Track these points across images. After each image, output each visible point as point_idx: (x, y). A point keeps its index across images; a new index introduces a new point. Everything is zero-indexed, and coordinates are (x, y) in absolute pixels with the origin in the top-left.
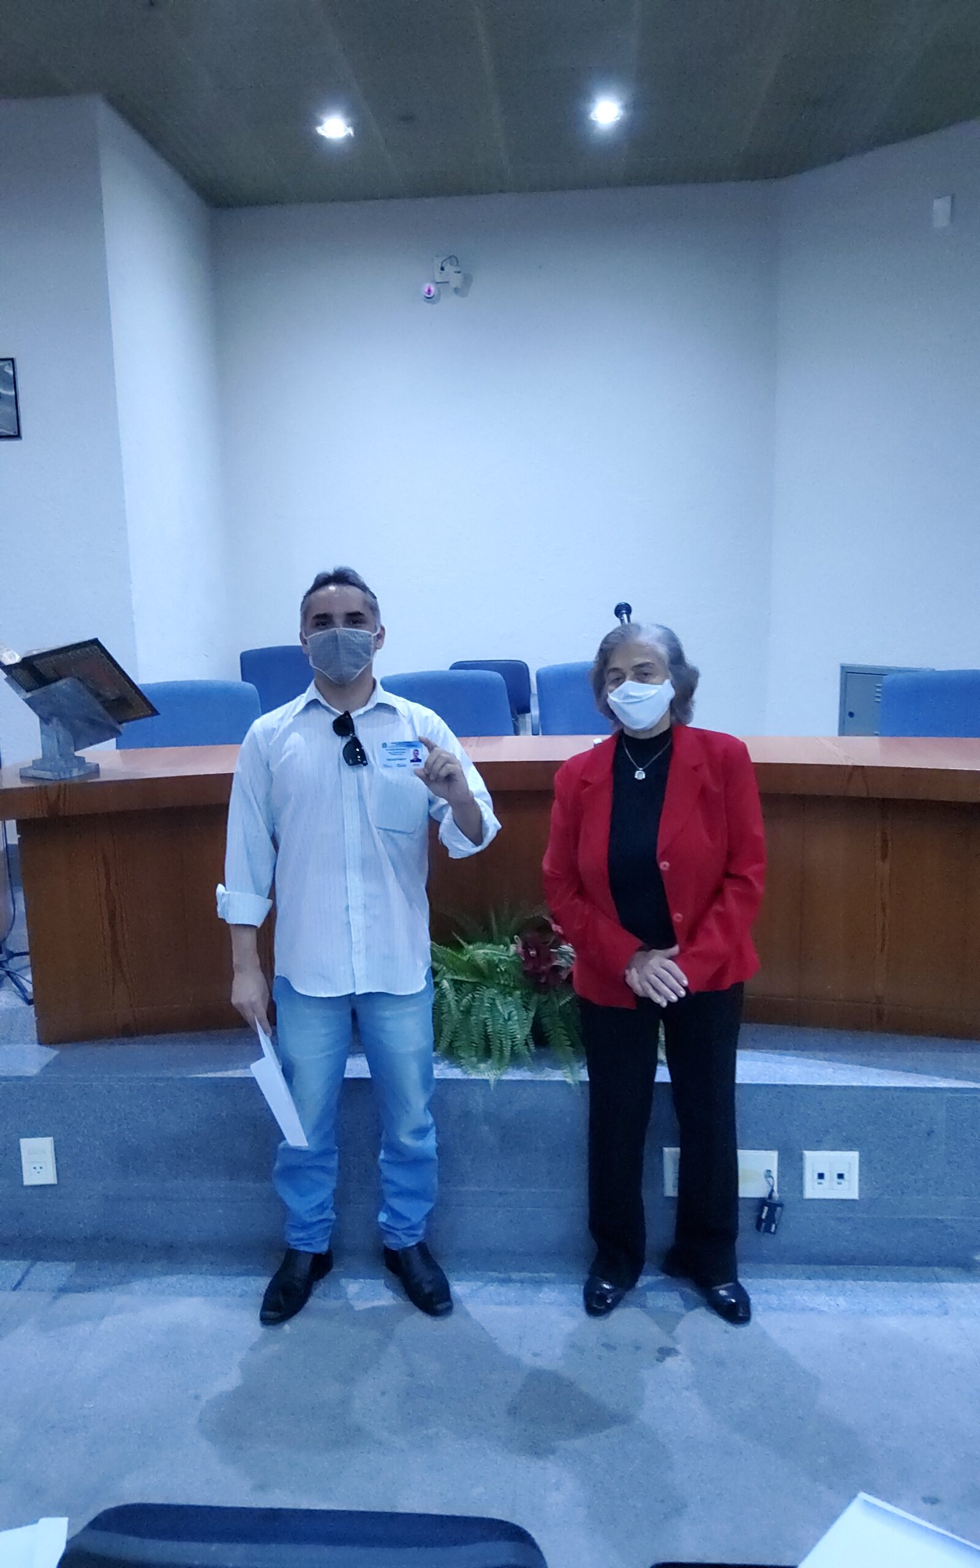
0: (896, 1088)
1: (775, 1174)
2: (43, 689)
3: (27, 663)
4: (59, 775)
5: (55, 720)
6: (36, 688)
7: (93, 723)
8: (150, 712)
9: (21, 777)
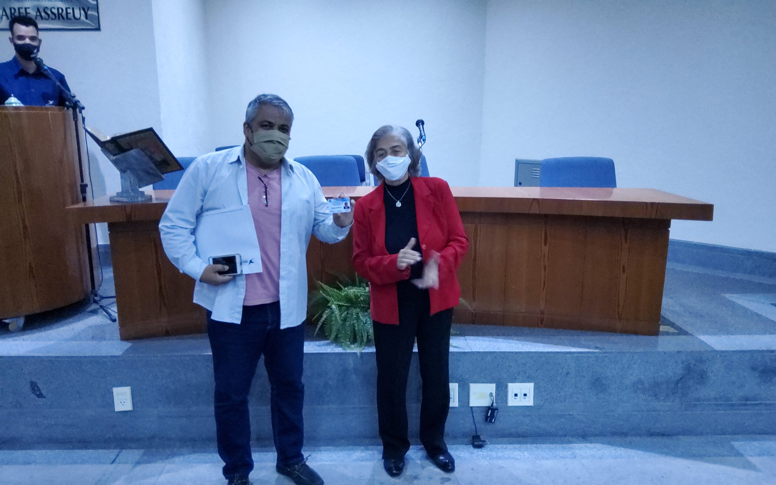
0: (552, 352)
1: (494, 395)
2: (122, 154)
3: (114, 140)
4: (131, 200)
5: (129, 172)
7: (148, 173)
8: (179, 168)
9: (111, 201)
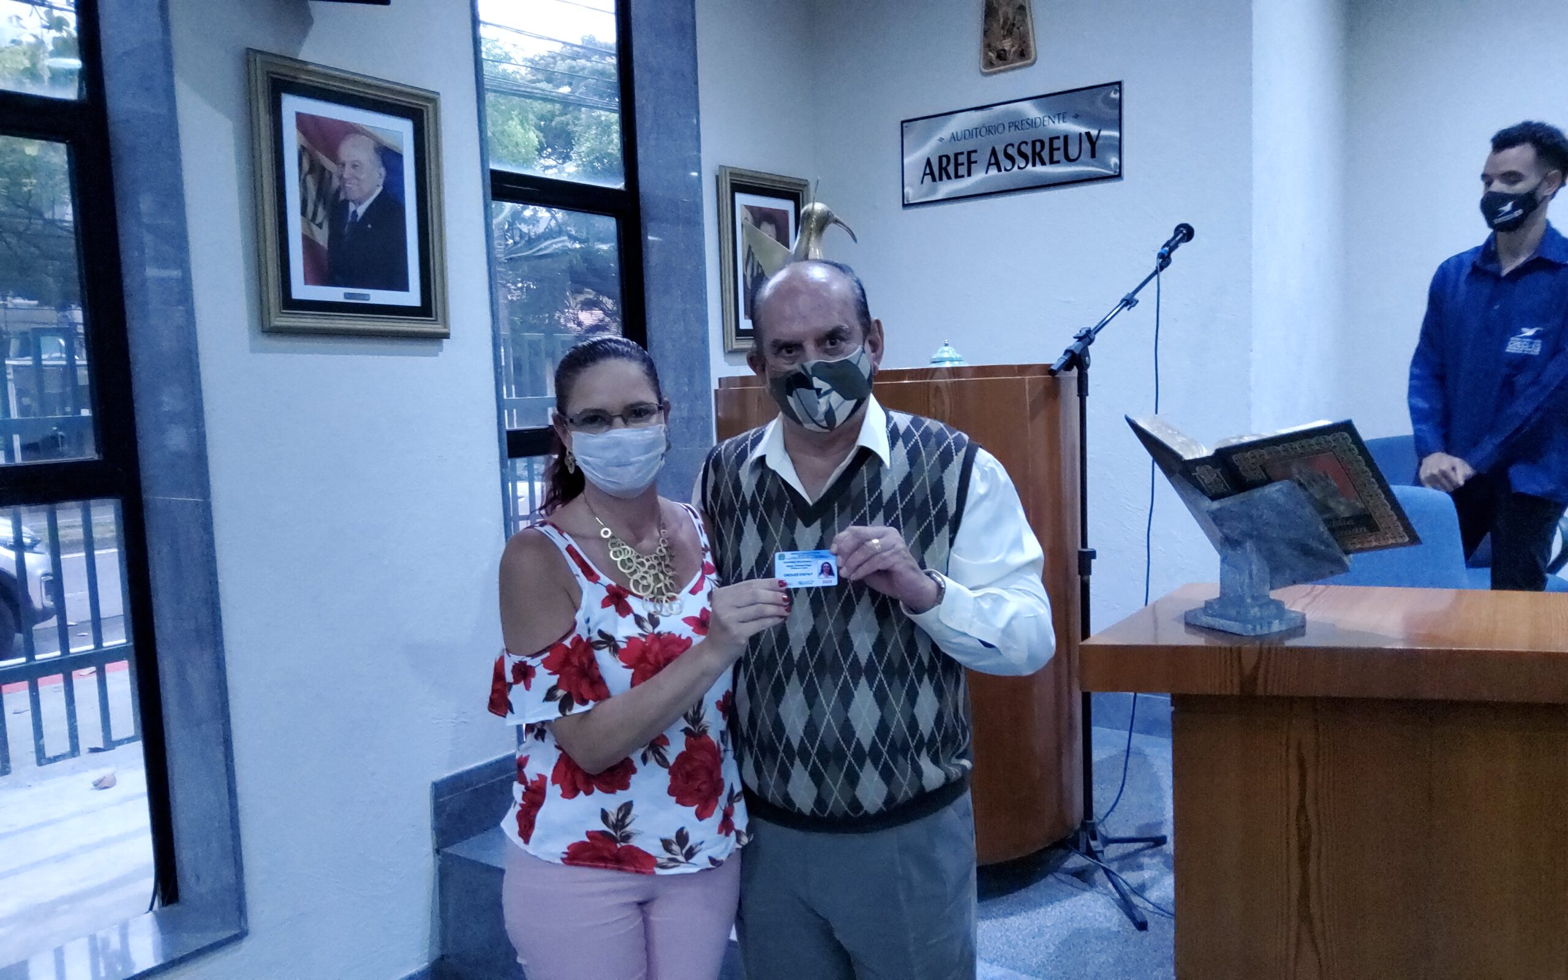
2: (1242, 496)
3: (1223, 457)
4: (1254, 629)
5: (1249, 545)
6: (1230, 495)
7: (1306, 551)
8: (1407, 539)
9: (1188, 624)
